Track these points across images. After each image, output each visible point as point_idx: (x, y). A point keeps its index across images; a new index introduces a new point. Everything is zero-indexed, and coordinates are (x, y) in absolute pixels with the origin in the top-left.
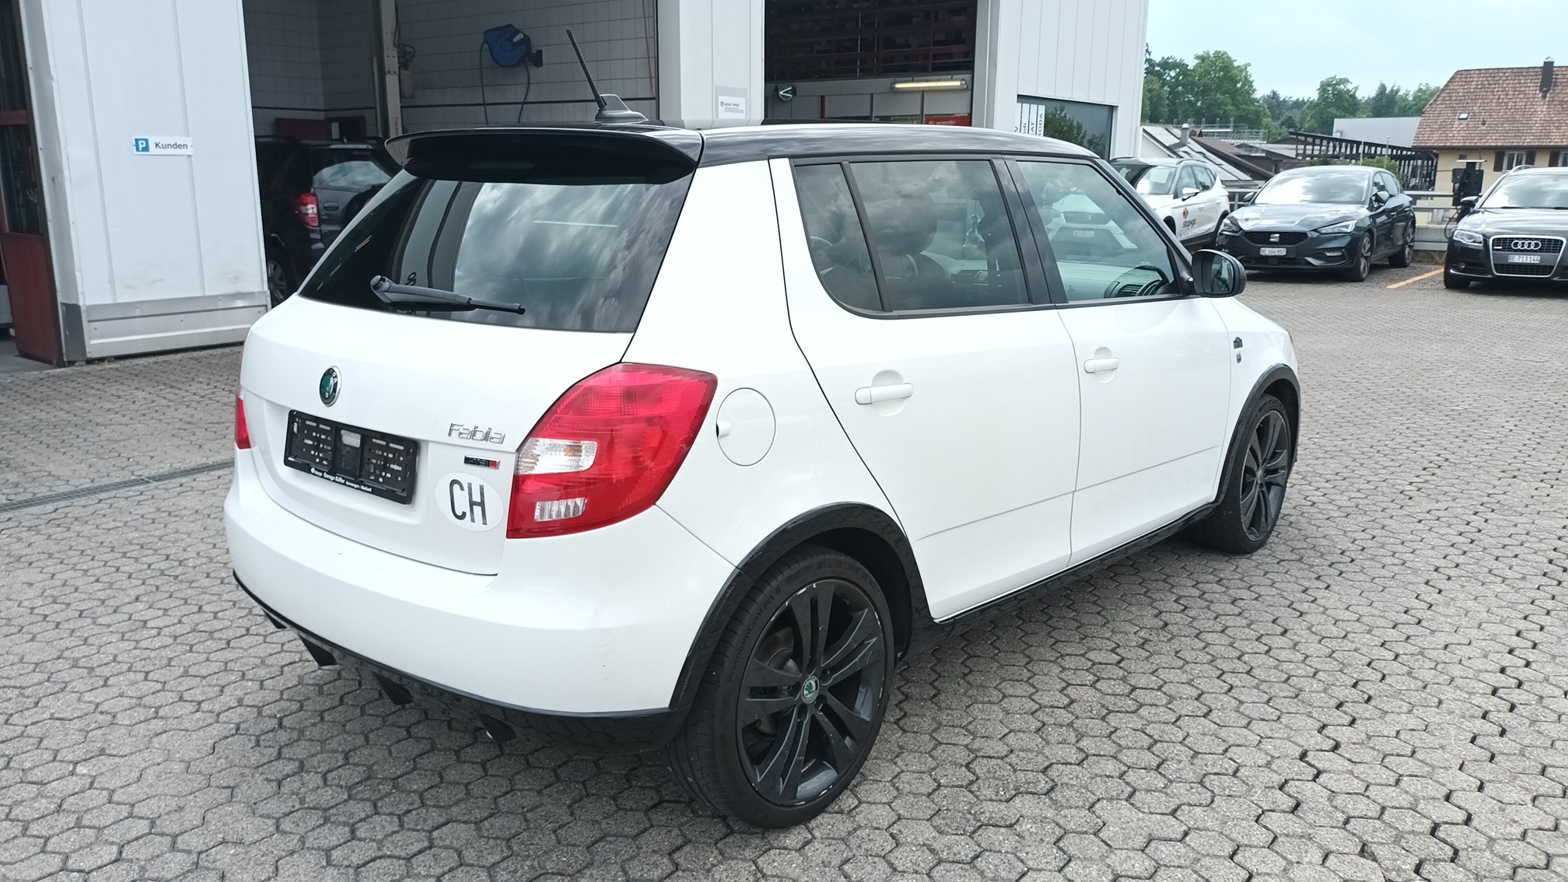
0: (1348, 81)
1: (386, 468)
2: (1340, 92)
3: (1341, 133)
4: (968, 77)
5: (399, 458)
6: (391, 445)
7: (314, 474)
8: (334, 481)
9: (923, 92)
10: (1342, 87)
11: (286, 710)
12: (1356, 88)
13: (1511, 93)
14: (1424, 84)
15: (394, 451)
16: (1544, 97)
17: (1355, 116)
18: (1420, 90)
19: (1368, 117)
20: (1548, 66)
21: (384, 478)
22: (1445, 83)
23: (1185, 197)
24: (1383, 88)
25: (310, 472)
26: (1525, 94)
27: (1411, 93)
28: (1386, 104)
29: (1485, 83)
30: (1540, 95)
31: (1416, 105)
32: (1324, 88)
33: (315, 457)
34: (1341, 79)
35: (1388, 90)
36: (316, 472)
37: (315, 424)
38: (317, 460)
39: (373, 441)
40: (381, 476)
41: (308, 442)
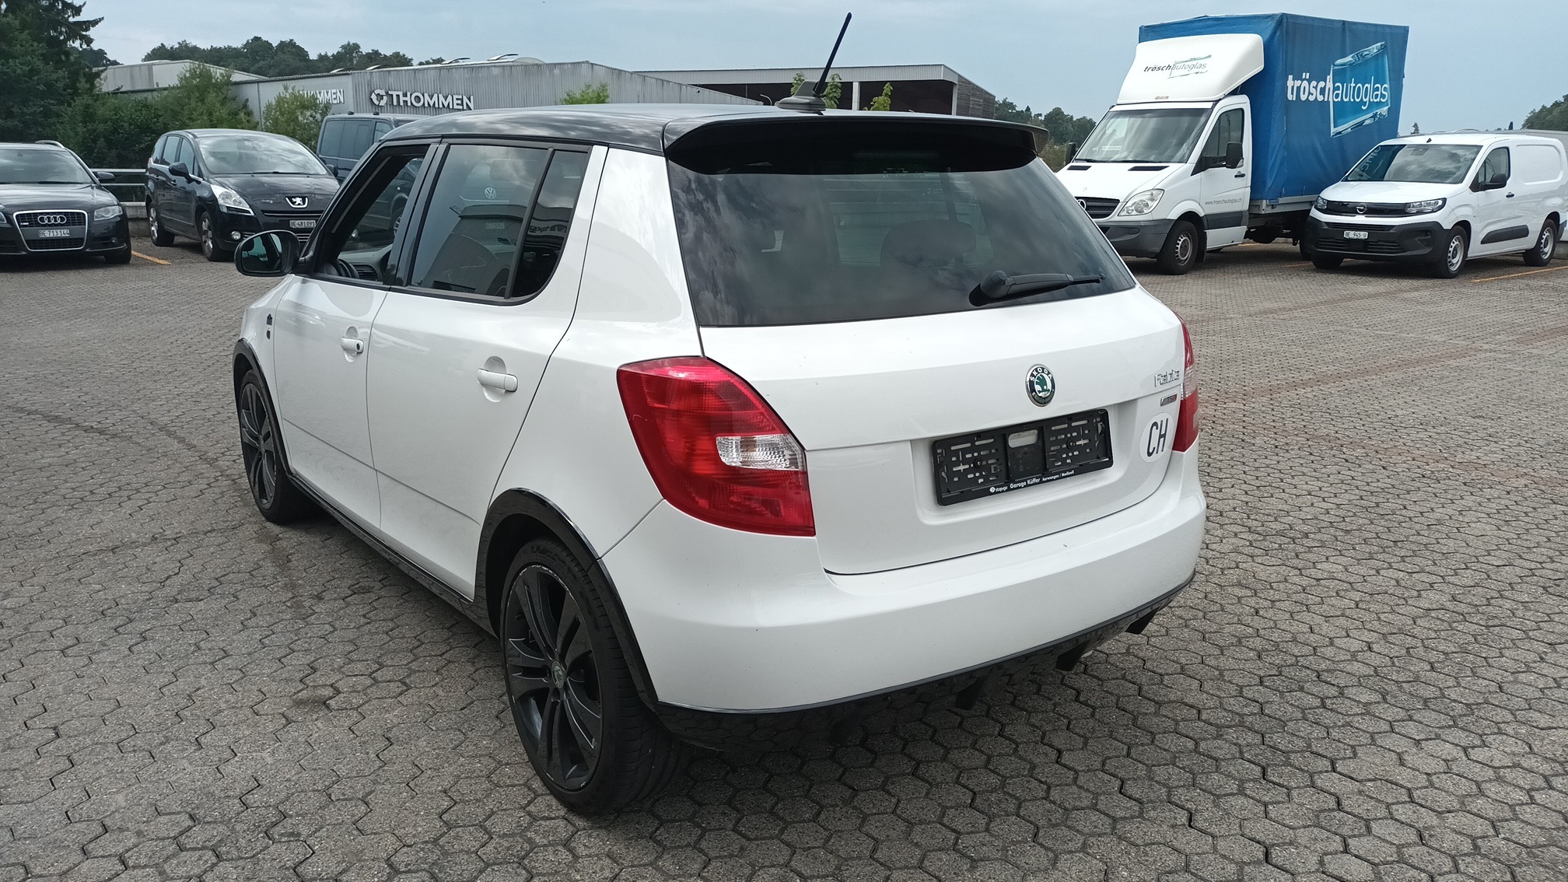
1: (1069, 449)
5: (1083, 432)
6: (1073, 424)
7: (995, 493)
8: (1027, 486)
15: (1076, 428)
21: (1073, 458)
25: (991, 494)
33: (976, 479)
36: (997, 490)
37: (969, 445)
38: (981, 481)
39: (1053, 428)
40: (1068, 457)
41: (961, 468)
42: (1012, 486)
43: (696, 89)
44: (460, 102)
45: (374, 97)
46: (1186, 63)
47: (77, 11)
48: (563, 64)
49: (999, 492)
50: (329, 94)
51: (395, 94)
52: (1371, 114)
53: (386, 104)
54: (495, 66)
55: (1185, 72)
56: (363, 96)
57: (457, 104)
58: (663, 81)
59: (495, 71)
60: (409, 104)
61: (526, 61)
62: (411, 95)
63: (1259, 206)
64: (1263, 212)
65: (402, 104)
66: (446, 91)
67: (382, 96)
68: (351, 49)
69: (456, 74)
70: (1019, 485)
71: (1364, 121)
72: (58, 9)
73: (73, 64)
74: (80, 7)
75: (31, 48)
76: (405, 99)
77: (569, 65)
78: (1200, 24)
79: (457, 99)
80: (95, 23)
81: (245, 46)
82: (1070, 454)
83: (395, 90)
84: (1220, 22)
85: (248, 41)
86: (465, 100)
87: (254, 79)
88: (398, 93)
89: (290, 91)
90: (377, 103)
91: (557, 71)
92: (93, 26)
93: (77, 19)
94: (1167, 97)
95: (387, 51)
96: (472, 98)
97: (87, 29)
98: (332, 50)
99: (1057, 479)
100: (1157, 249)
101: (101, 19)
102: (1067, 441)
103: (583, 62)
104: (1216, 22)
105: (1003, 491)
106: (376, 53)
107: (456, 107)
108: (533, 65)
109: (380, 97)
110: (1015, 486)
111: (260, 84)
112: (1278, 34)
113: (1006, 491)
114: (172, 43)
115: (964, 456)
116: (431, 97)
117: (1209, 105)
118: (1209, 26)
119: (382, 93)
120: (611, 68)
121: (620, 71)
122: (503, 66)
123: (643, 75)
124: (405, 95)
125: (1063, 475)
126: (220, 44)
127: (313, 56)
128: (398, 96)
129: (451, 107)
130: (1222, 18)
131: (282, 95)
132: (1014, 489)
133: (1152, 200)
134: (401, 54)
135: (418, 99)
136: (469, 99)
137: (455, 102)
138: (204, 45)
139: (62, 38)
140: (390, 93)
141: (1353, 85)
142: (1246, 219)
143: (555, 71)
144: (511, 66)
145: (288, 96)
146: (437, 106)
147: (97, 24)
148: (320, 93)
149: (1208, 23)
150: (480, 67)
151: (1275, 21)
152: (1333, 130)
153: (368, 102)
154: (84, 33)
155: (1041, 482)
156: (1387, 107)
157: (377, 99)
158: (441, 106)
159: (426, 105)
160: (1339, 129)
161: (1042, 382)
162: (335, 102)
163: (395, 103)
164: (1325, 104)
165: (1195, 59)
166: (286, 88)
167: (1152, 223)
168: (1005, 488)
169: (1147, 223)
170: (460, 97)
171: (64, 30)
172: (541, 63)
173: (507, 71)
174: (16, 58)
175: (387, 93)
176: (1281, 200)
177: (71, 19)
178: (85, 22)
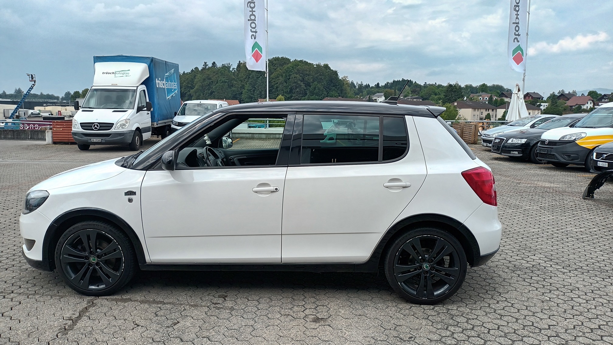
11: (484, 294)
46: (120, 72)
52: (174, 93)
55: (121, 75)
63: (154, 125)
64: (155, 127)
71: (173, 95)
78: (120, 58)
84: (128, 58)
94: (117, 84)
100: (130, 142)
104: (126, 58)
112: (152, 64)
117: (135, 88)
118: (124, 59)
130: (129, 57)
133: (127, 123)
141: (170, 83)
142: (151, 130)
149: (123, 58)
151: (150, 60)
152: (167, 98)
156: (177, 91)
160: (169, 97)
164: (164, 88)
165: (123, 71)
167: (128, 132)
169: (127, 132)
176: (160, 122)
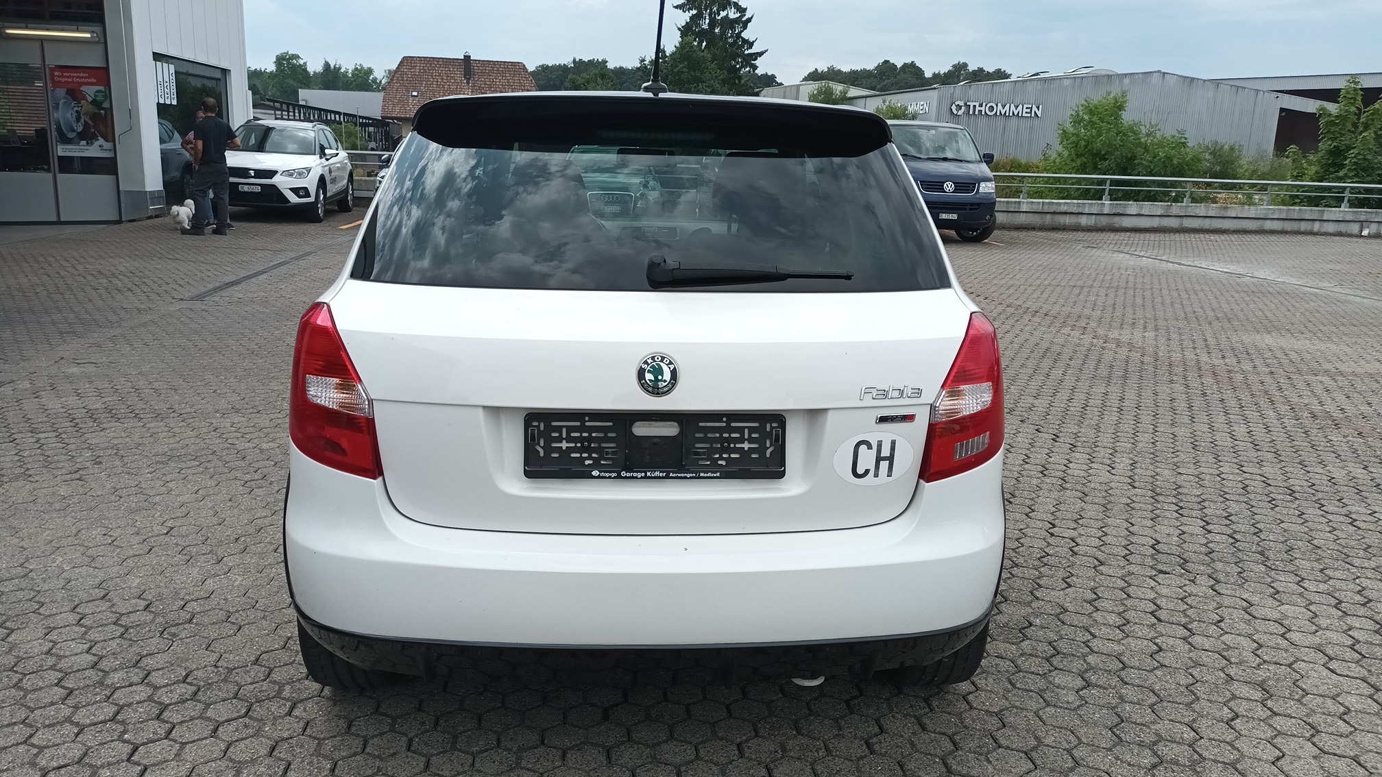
0: (299, 57)
1: (723, 450)
2: (294, 65)
3: (306, 101)
4: (98, 29)
5: (750, 435)
6: (733, 424)
7: (599, 477)
8: (647, 477)
9: (42, 40)
10: (295, 61)
12: (305, 63)
13: (445, 78)
14: (358, 64)
15: (740, 430)
16: (468, 83)
17: (309, 88)
18: (356, 69)
19: (320, 89)
20: (467, 58)
21: (726, 460)
22: (397, 66)
23: (328, 157)
24: (327, 65)
26: (454, 79)
27: (350, 71)
28: (331, 78)
29: (426, 68)
30: (465, 81)
31: (355, 81)
32: (280, 60)
33: (581, 459)
34: (293, 55)
35: (332, 66)
36: (603, 474)
37: (578, 424)
38: (587, 462)
39: (701, 424)
40: (721, 458)
41: (564, 445)
42: (623, 474)
43: (1275, 94)
44: (1029, 110)
45: (954, 107)
47: (751, 45)
48: (1134, 74)
49: (605, 477)
50: (918, 106)
51: (972, 104)
53: (963, 113)
54: (1067, 78)
56: (945, 107)
57: (1026, 113)
58: (1238, 87)
59: (1066, 82)
60: (983, 113)
61: (1099, 72)
62: (986, 105)
65: (977, 113)
66: (1017, 101)
67: (961, 106)
68: (960, 68)
69: (1030, 87)
70: (635, 475)
72: (739, 45)
73: (743, 85)
74: (753, 42)
75: (716, 75)
76: (980, 109)
77: (1140, 76)
79: (1027, 108)
80: (761, 54)
81: (876, 68)
82: (725, 456)
83: (973, 101)
85: (879, 64)
86: (1034, 108)
87: (869, 93)
88: (975, 104)
89: (887, 104)
90: (955, 112)
91: (1126, 81)
92: (760, 56)
93: (750, 51)
95: (990, 69)
96: (1041, 106)
97: (756, 59)
98: (944, 68)
99: (691, 478)
101: (766, 51)
102: (722, 440)
103: (1155, 72)
105: (610, 477)
106: (981, 70)
107: (1024, 115)
108: (1104, 76)
109: (959, 107)
110: (628, 475)
111: (867, 99)
113: (615, 478)
114: (823, 67)
115: (568, 433)
116: (1004, 107)
119: (961, 103)
120: (1184, 77)
121: (1193, 79)
122: (1075, 78)
123: (1217, 83)
124: (981, 105)
125: (702, 475)
126: (858, 67)
127: (928, 74)
128: (975, 106)
129: (1020, 115)
131: (880, 107)
132: (626, 477)
134: (1002, 70)
135: (992, 108)
136: (1038, 108)
137: (1025, 110)
138: (846, 69)
139: (738, 66)
140: (968, 104)
143: (1125, 81)
144: (1082, 78)
145: (884, 108)
146: (1007, 114)
147: (763, 54)
148: (911, 105)
150: (1053, 79)
153: (949, 113)
154: (753, 62)
155: (667, 477)
157: (956, 110)
158: (1011, 114)
159: (998, 114)
161: (657, 371)
162: (921, 112)
163: (971, 113)
166: (884, 102)
168: (614, 475)
170: (1030, 106)
171: (740, 60)
172: (1112, 73)
173: (1078, 81)
174: (704, 82)
175: (966, 104)
177: (746, 52)
178: (754, 54)
